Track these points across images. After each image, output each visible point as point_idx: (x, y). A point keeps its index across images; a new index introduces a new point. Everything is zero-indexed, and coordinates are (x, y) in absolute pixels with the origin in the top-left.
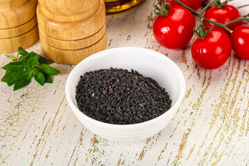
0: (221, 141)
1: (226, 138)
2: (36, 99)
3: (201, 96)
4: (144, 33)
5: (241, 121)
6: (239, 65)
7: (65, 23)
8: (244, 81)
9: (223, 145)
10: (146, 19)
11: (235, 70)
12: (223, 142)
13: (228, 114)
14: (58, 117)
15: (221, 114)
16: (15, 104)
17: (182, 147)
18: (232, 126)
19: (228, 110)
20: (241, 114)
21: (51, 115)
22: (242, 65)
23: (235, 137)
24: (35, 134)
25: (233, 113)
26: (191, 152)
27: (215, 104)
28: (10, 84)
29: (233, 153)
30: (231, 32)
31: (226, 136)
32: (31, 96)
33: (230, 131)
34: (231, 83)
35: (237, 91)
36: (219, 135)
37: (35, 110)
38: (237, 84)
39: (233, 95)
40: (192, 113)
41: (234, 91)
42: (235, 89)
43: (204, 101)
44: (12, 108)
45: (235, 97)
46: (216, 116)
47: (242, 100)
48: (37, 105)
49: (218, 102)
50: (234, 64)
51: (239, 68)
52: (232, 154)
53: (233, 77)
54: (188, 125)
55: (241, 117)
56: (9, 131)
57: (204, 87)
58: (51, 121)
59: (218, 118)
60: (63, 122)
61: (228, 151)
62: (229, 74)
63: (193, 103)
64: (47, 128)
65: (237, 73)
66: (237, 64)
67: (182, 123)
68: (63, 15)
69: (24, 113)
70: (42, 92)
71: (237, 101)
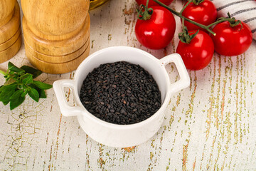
0: (219, 151)
1: (223, 147)
2: (35, 118)
3: (192, 101)
4: (123, 30)
5: (233, 126)
6: (220, 62)
7: (56, 41)
8: (228, 80)
9: (222, 156)
10: (122, 13)
11: (217, 67)
12: (221, 152)
13: (220, 120)
14: (60, 138)
15: (214, 120)
16: (16, 126)
17: (184, 161)
18: (226, 133)
19: (220, 115)
20: (232, 119)
21: (53, 136)
22: (222, 61)
23: (231, 145)
24: (43, 160)
25: (225, 118)
26: (194, 166)
27: (206, 109)
28: (5, 103)
29: (232, 164)
30: (215, 35)
31: (223, 144)
32: (29, 115)
33: (226, 139)
34: (216, 83)
35: (224, 92)
36: (216, 144)
37: (37, 131)
38: (222, 83)
39: (221, 98)
40: (186, 122)
41: (221, 93)
42: (221, 90)
43: (195, 107)
44: (14, 130)
45: (223, 99)
46: (209, 123)
47: (229, 102)
48: (37, 126)
49: (209, 107)
50: (215, 61)
51: (220, 65)
52: (232, 166)
53: (217, 77)
54: (185, 136)
55: (233, 122)
56: (18, 158)
57: (192, 91)
58: (55, 143)
59: (212, 125)
60: (66, 143)
61: (227, 161)
62: (213, 73)
63: (185, 110)
64: (53, 152)
65: (219, 70)
66: (218, 60)
67: (179, 133)
68: (54, 35)
69: (26, 135)
70: (38, 109)
71: (226, 104)
